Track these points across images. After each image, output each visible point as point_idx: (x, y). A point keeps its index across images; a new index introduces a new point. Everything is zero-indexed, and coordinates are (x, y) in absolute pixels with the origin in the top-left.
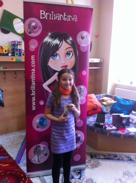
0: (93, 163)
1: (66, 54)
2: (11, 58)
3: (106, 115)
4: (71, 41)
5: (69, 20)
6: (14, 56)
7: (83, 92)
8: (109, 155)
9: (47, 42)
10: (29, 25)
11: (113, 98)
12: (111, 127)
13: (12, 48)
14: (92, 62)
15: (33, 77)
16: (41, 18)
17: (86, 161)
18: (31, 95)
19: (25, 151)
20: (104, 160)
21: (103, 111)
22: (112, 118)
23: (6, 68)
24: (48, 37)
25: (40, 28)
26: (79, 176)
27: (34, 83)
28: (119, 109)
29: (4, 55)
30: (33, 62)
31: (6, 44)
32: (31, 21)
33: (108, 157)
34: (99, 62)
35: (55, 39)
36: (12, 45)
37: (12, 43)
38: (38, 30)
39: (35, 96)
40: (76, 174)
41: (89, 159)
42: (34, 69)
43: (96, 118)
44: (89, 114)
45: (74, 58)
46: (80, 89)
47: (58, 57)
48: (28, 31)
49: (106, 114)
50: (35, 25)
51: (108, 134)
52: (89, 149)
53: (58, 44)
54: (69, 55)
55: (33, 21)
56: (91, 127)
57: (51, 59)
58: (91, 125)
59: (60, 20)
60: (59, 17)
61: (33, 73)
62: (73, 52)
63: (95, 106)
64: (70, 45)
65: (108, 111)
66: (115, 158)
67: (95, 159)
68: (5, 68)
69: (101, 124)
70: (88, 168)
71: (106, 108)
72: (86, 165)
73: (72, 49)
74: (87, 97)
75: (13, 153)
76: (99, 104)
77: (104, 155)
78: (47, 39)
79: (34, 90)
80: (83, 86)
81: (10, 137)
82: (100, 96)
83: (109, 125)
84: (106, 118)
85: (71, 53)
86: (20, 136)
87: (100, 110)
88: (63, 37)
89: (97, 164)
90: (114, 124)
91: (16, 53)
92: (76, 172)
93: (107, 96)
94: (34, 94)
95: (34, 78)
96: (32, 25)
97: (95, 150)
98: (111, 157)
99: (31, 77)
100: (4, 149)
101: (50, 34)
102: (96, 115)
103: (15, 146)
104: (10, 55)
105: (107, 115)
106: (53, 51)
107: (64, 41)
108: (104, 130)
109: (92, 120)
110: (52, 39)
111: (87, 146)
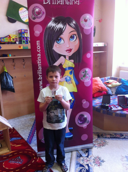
0: (99, 142)
1: (70, 38)
2: (18, 46)
3: (111, 97)
4: (74, 24)
5: (71, 3)
6: (22, 44)
7: (88, 74)
8: (115, 134)
9: (51, 26)
10: (33, 11)
11: (118, 80)
12: (117, 108)
13: (19, 36)
14: (96, 46)
15: (39, 62)
16: (44, 3)
17: (93, 141)
18: (38, 79)
19: (36, 133)
20: (111, 139)
21: (108, 93)
22: (117, 99)
23: (15, 56)
24: (52, 21)
25: (44, 13)
26: (87, 154)
27: (41, 68)
28: (124, 90)
29: (12, 43)
30: (39, 48)
31: (13, 32)
32: (35, 7)
33: (114, 136)
34: (103, 46)
35: (59, 23)
36: (19, 33)
37: (19, 31)
38: (42, 15)
39: (42, 80)
40: (84, 153)
41: (96, 139)
42: (40, 54)
43: (102, 100)
44: (95, 96)
45: (77, 41)
46: (85, 71)
47: (62, 41)
48: (32, 17)
49: (111, 95)
50: (39, 10)
51: (114, 114)
52: (95, 129)
53: (62, 28)
54: (73, 39)
55: (37, 7)
56: (97, 108)
57: (55, 43)
58: (97, 107)
59: (63, 4)
60: (62, 1)
61: (39, 58)
62: (77, 36)
63: (100, 88)
64: (74, 28)
65: (114, 93)
66: (121, 137)
67: (102, 138)
68: (13, 56)
69: (106, 105)
70: (95, 146)
71: (111, 90)
72: (93, 144)
73: (75, 33)
74: (91, 79)
75: (25, 135)
76: (104, 86)
77: (110, 135)
78: (51, 24)
79: (40, 75)
80: (88, 68)
81: (21, 120)
82: (105, 79)
83: (115, 106)
84: (112, 99)
85: (75, 36)
86: (31, 119)
87: (105, 92)
88: (66, 21)
89: (104, 143)
90: (119, 105)
91: (23, 41)
92: (84, 151)
93: (112, 78)
94: (40, 78)
95: (41, 63)
96: (35, 11)
97: (102, 130)
98: (117, 136)
99: (38, 62)
100: (16, 131)
101: (53, 18)
102: (102, 97)
103: (26, 127)
104: (17, 43)
105: (113, 96)
106: (57, 35)
107: (67, 25)
108: (110, 110)
109: (97, 102)
110: (56, 23)
111: (93, 126)
